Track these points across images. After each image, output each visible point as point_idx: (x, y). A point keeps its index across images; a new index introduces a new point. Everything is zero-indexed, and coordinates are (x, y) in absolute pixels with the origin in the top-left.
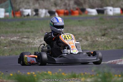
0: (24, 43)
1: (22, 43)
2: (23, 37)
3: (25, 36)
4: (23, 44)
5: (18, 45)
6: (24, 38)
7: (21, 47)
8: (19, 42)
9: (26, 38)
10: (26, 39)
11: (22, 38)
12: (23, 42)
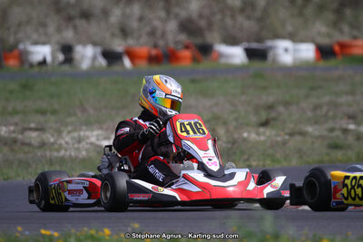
0: (29, 145)
1: (23, 144)
2: (26, 126)
3: (33, 125)
4: (26, 149)
5: (12, 150)
6: (31, 129)
7: (21, 156)
8: (15, 141)
9: (36, 129)
10: (34, 134)
11: (25, 130)
12: (28, 141)
